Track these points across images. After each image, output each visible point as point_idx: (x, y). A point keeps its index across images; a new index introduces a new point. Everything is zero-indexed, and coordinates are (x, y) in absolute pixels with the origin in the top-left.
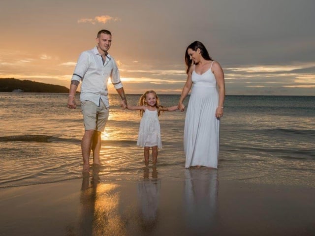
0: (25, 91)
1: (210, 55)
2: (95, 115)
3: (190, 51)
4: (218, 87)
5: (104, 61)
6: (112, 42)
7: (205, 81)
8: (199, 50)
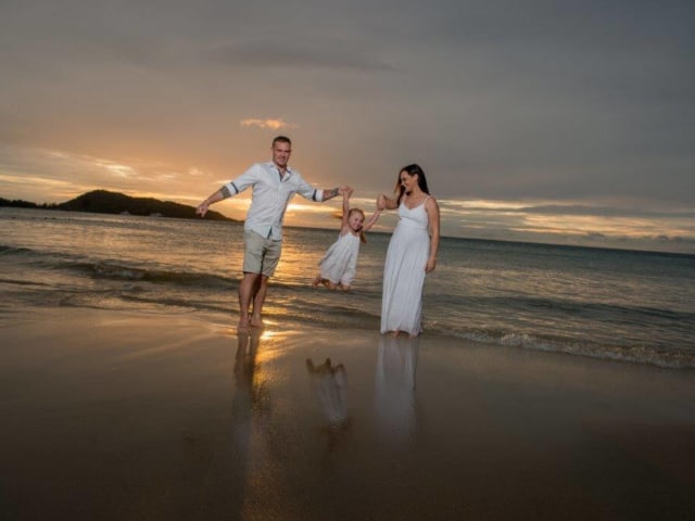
0: (166, 216)
1: (428, 186)
2: (260, 253)
3: (405, 175)
4: (429, 228)
5: (281, 176)
6: (292, 153)
7: (414, 219)
8: (416, 177)
